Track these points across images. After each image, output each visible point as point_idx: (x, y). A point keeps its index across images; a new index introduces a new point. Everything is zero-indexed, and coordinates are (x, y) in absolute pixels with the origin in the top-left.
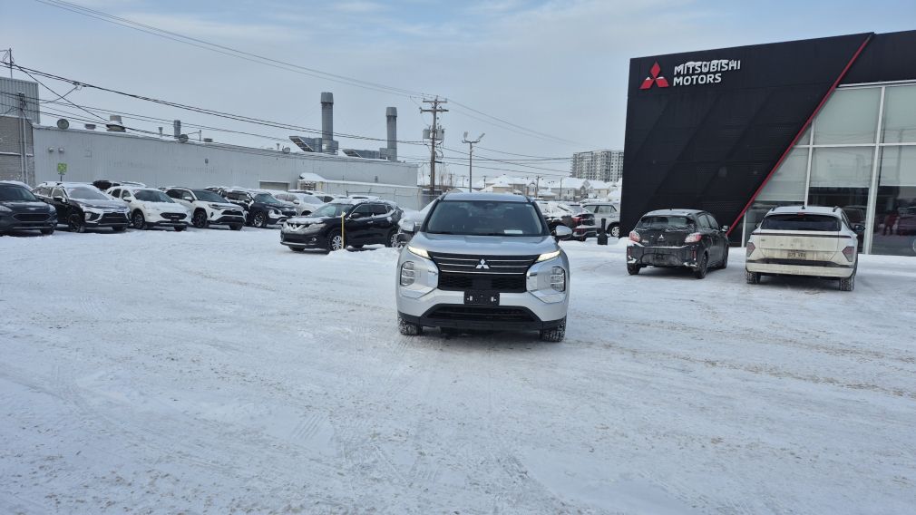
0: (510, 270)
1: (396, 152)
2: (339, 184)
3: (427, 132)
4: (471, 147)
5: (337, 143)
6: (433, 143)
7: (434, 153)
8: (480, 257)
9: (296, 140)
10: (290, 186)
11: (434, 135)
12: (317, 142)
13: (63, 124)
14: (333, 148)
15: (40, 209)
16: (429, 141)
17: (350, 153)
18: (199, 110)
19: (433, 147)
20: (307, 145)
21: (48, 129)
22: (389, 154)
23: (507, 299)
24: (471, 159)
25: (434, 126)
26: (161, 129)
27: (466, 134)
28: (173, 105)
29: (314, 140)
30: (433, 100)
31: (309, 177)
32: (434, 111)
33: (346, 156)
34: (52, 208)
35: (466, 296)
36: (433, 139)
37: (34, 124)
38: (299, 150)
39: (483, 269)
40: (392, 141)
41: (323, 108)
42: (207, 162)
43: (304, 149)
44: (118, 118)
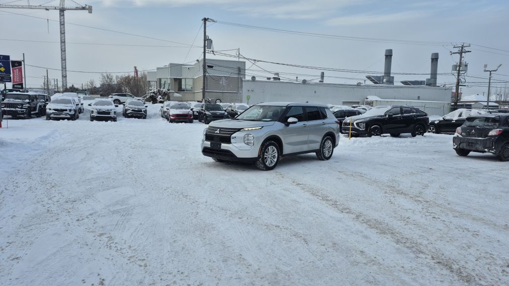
0: (226, 134)
1: (436, 81)
2: (387, 102)
3: (455, 67)
4: (491, 74)
5: (393, 77)
6: (459, 73)
7: (459, 80)
8: (218, 128)
9: (369, 78)
10: (360, 103)
11: (459, 68)
12: (382, 78)
13: (253, 78)
14: (391, 81)
15: (221, 114)
16: (456, 73)
17: (405, 83)
18: (307, 67)
19: (459, 76)
20: (376, 80)
21: (248, 81)
22: (432, 83)
23: (224, 146)
24: (490, 83)
25: (460, 63)
26: (297, 78)
27: (486, 66)
28: (295, 66)
29: (380, 77)
30: (461, 46)
31: (371, 98)
32: (461, 53)
33: (402, 85)
34: (226, 113)
35: (211, 144)
36: (459, 70)
37: (243, 79)
38: (371, 83)
39: (217, 133)
40: (434, 74)
41: (386, 58)
42: (315, 92)
43: (374, 83)
44: (277, 74)
